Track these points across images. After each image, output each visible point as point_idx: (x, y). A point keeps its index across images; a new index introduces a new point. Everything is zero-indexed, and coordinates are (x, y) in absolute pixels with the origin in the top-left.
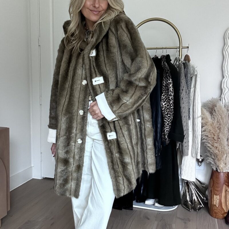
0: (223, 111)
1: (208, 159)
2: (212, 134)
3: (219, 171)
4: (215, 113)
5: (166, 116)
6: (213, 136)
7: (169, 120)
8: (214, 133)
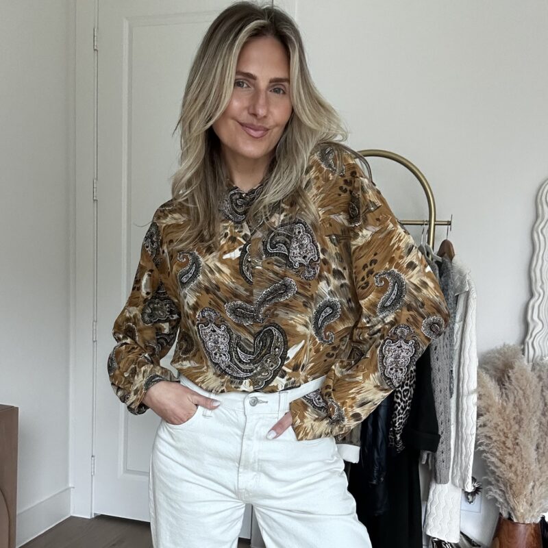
0: (527, 380)
1: (491, 490)
2: (501, 434)
3: (515, 521)
4: (510, 384)
5: (399, 390)
6: (503, 439)
7: (405, 398)
8: (506, 431)
